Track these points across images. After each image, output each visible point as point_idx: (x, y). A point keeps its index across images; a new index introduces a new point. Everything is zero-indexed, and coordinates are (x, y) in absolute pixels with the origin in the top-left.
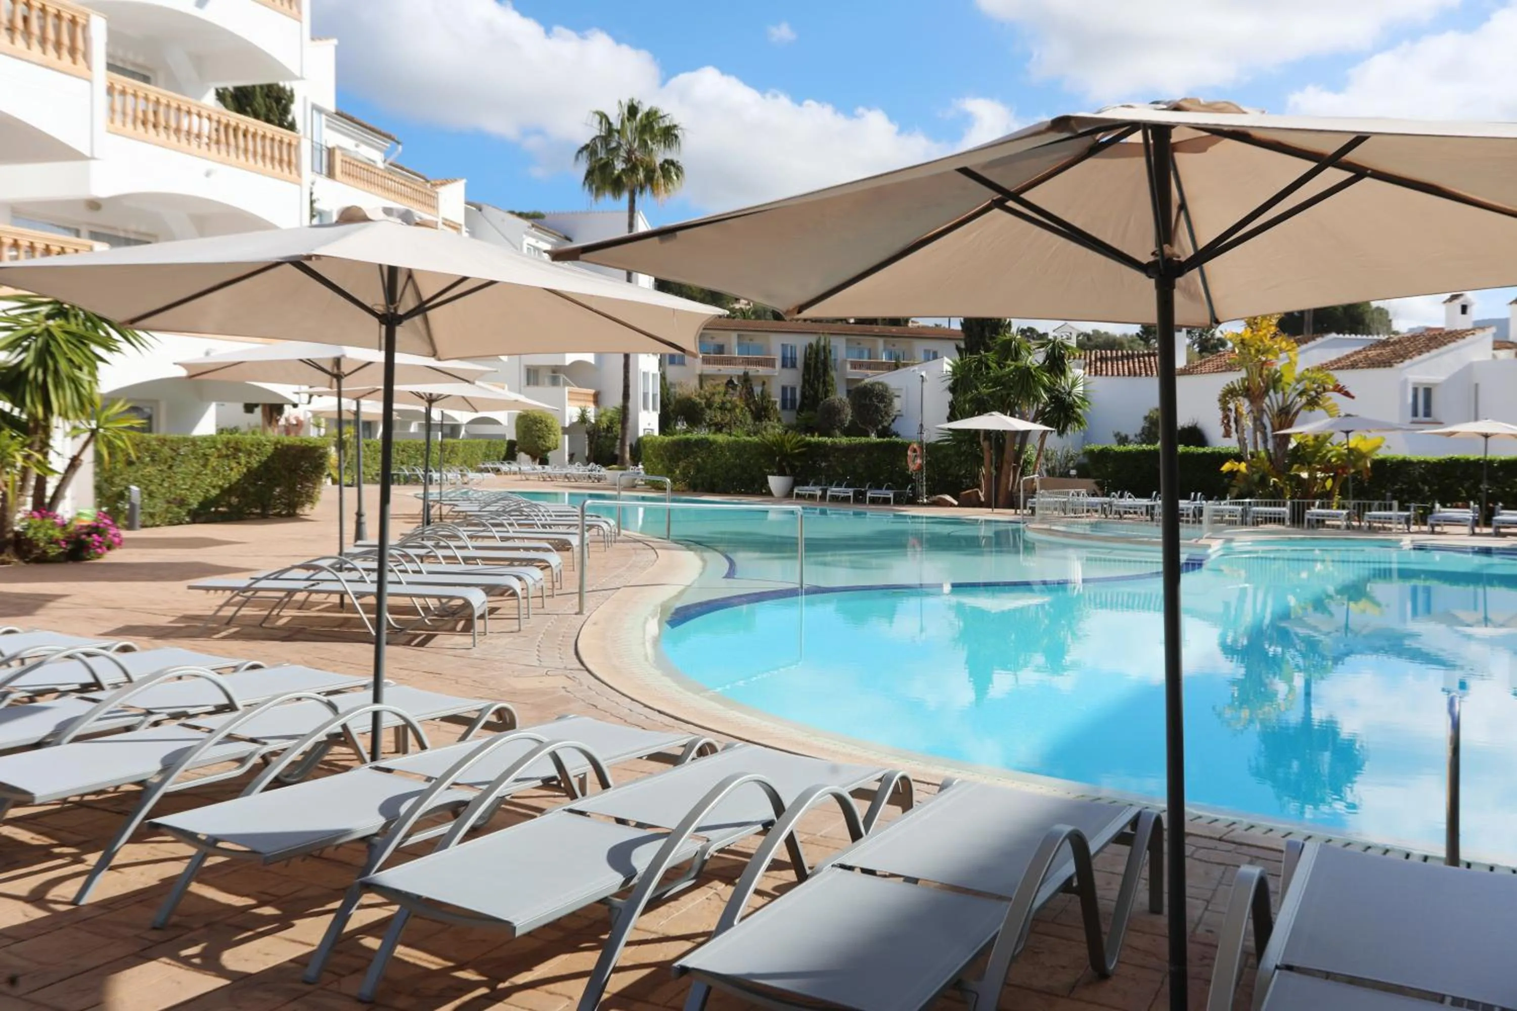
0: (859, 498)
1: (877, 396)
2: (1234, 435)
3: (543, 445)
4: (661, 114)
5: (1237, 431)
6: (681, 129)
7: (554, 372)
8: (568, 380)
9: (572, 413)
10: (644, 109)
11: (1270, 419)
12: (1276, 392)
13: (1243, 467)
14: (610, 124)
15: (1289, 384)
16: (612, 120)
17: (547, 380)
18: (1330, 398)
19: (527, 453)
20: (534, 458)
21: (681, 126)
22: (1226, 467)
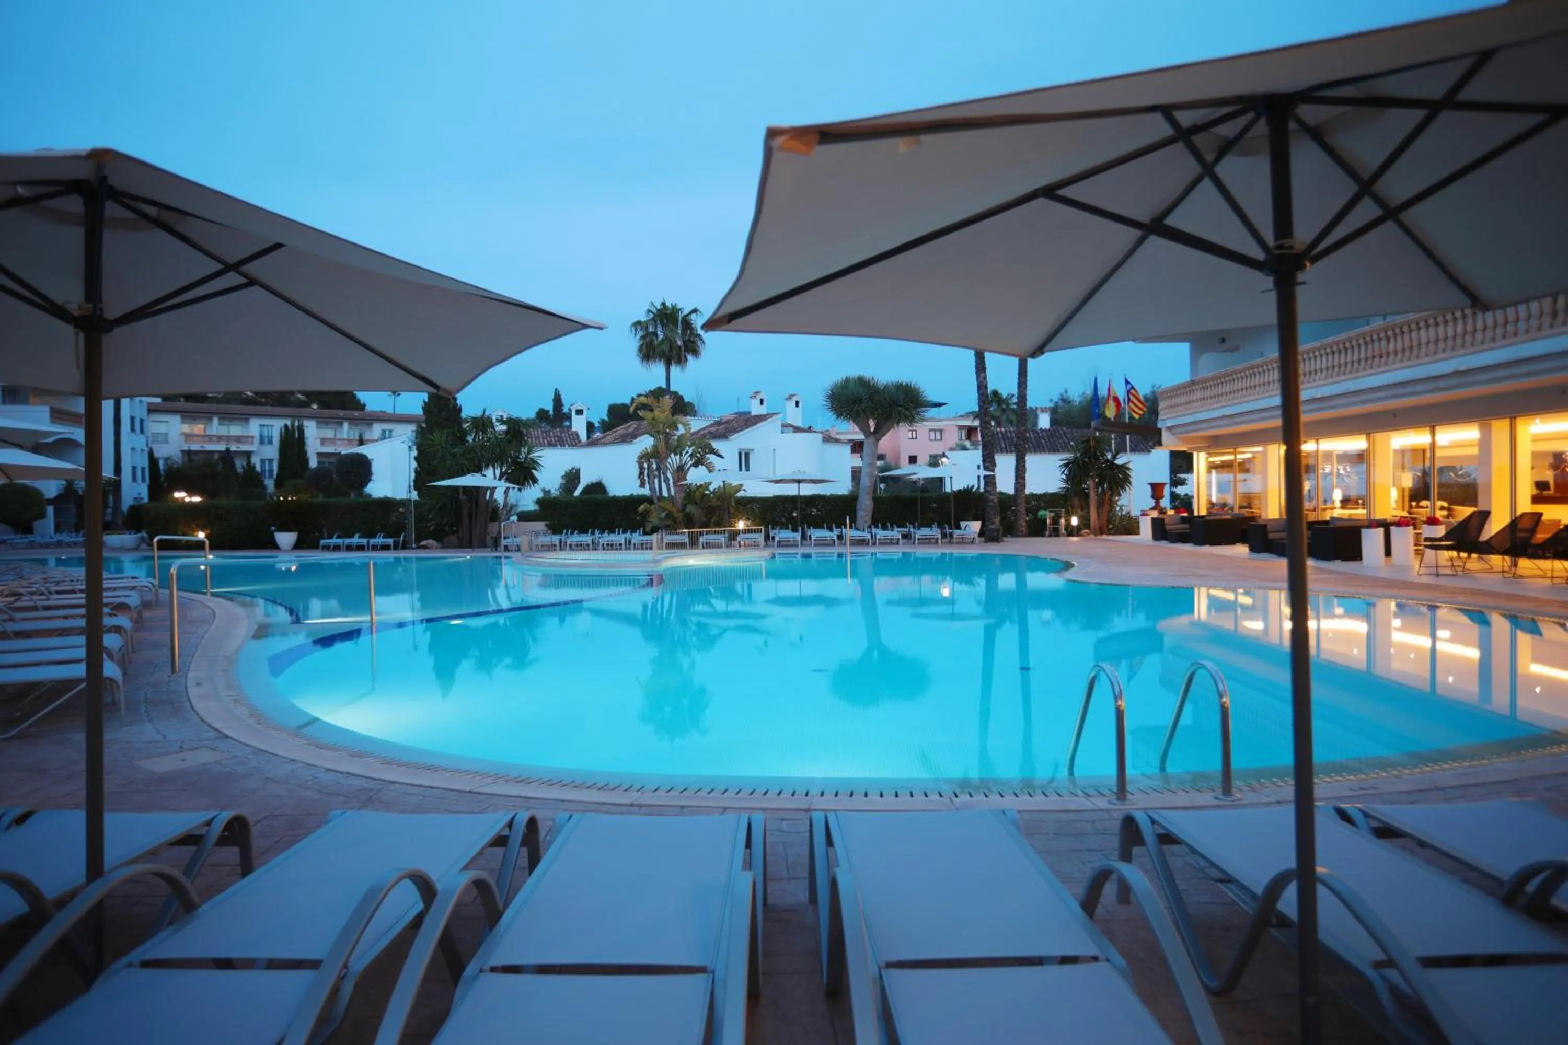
2: (647, 486)
5: (649, 483)
11: (672, 474)
12: (676, 455)
13: (653, 508)
18: (708, 459)
22: (641, 507)
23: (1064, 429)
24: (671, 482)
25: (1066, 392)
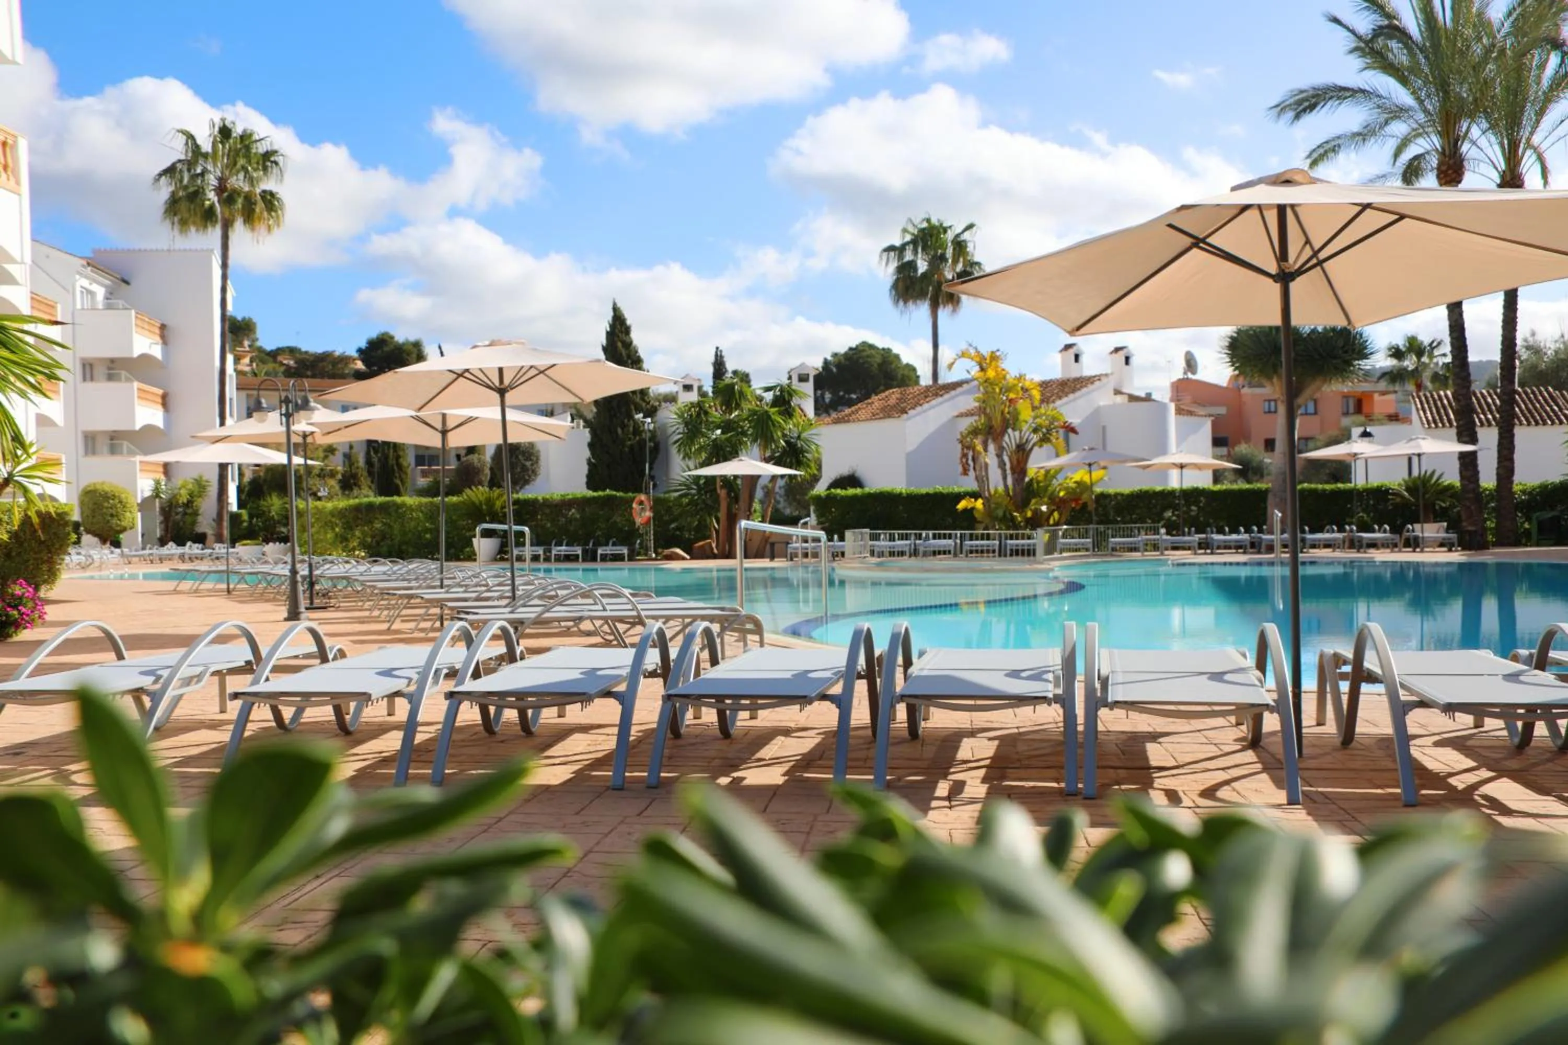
0: (590, 556)
1: (523, 453)
2: (972, 473)
3: (118, 525)
4: (256, 137)
5: (974, 468)
6: (282, 155)
7: (112, 439)
8: (132, 447)
9: (144, 486)
10: (238, 130)
11: (1009, 456)
12: (1014, 429)
13: (979, 504)
14: (197, 147)
15: (1026, 422)
16: (199, 142)
17: (106, 449)
18: (1058, 435)
19: (95, 534)
20: (104, 541)
21: (282, 151)
22: (962, 505)
23: (1550, 389)
24: (1008, 466)
25: (1533, 334)
